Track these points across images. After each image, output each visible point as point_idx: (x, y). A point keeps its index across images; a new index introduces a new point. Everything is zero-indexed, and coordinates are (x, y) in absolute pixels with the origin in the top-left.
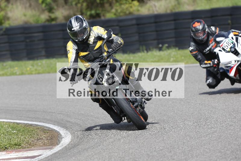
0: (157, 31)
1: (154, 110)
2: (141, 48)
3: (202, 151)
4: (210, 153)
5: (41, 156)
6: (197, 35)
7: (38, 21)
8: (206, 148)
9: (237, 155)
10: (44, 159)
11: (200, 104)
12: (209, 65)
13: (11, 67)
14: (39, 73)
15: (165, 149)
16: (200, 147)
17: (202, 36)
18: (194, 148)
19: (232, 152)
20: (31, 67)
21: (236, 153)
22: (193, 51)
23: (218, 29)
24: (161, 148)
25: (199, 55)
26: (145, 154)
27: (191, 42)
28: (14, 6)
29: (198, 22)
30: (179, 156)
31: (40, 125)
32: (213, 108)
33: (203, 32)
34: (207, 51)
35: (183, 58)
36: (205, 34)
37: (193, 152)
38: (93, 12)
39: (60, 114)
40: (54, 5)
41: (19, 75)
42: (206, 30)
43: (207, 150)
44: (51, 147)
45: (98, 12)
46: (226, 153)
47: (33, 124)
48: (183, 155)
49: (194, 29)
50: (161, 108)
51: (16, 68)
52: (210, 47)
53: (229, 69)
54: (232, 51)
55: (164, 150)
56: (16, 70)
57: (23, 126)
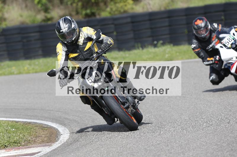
0: (151, 28)
1: (150, 106)
2: (136, 45)
3: (198, 144)
4: (207, 146)
5: (40, 153)
6: (199, 32)
7: (34, 21)
8: (203, 141)
9: (233, 147)
10: (43, 156)
11: (195, 98)
12: (211, 62)
13: (9, 67)
14: (36, 72)
15: (163, 143)
16: (196, 140)
17: (204, 34)
18: (191, 142)
19: (228, 144)
20: (28, 66)
21: (232, 145)
22: (196, 49)
23: (220, 25)
24: (158, 142)
25: (202, 52)
26: (142, 148)
27: (193, 40)
28: (11, 7)
29: (200, 19)
30: (176, 150)
31: (38, 123)
32: (209, 102)
33: (205, 30)
34: (210, 48)
35: (178, 54)
36: (207, 32)
37: (190, 146)
38: (88, 11)
39: (58, 111)
40: (49, 5)
41: (17, 74)
42: (208, 27)
43: (203, 143)
44: (49, 144)
45: (93, 11)
46: (222, 145)
47: (31, 122)
48: (180, 149)
49: (196, 27)
50: (157, 103)
51: (14, 68)
52: (213, 44)
53: (231, 65)
54: (233, 48)
55: (161, 144)
56: (14, 69)
57: (22, 124)
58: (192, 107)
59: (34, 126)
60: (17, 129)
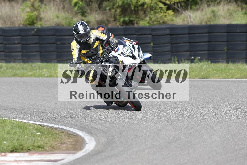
0: (190, 43)
13: (40, 68)
28: (47, 7)
38: (127, 19)
44: (74, 151)
45: (132, 19)
51: (45, 70)
54: (130, 56)
57: (48, 129)
58: (224, 128)
59: (60, 132)
60: (43, 133)
